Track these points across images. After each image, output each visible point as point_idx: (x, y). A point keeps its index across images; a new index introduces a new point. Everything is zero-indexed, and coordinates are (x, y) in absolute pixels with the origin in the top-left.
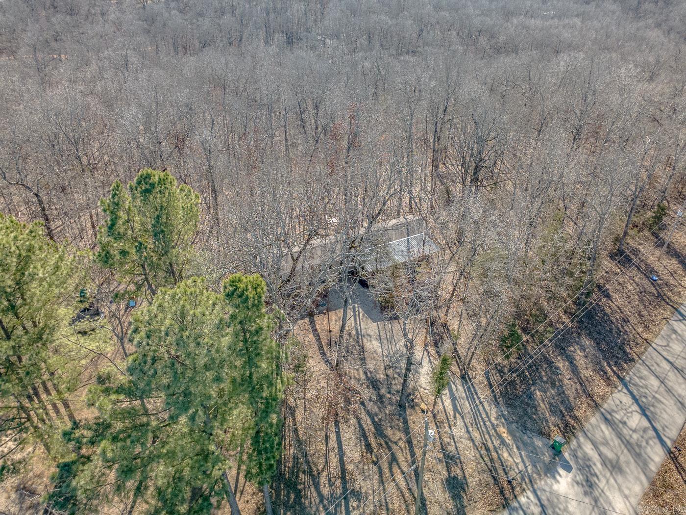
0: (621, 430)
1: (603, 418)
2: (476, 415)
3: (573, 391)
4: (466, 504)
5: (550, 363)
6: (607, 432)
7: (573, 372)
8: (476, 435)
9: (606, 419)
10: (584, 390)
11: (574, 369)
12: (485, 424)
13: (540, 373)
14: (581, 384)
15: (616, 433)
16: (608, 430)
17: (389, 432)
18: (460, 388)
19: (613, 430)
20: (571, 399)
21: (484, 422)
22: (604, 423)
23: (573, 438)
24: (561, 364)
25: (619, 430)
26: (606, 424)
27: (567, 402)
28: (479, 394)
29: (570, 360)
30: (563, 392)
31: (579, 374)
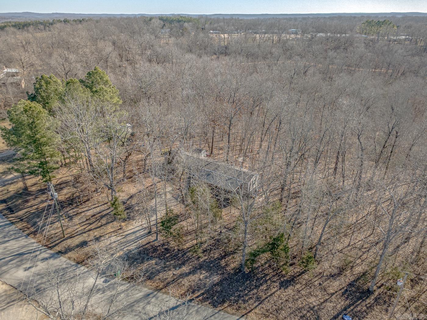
0: (142, 302)
1: (148, 293)
2: (128, 242)
3: (165, 277)
4: (75, 250)
5: (183, 264)
6: (138, 295)
7: (181, 275)
8: (114, 245)
9: (149, 295)
10: (169, 283)
12: (122, 246)
13: (172, 260)
14: (174, 280)
15: (138, 300)
16: (141, 296)
17: (104, 219)
18: (143, 233)
19: (141, 298)
20: (158, 277)
22: (145, 294)
23: (127, 282)
24: (185, 269)
25: (141, 301)
27: (154, 275)
28: (141, 240)
29: (193, 272)
30: (160, 272)
31: (180, 278)
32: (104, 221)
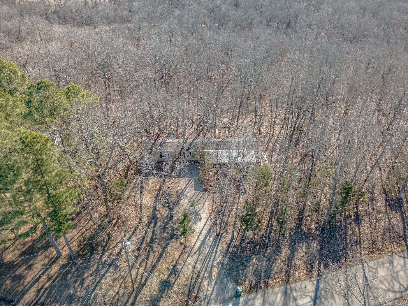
0: (290, 302)
1: (284, 291)
2: (209, 255)
3: (279, 268)
4: (164, 296)
5: (278, 247)
6: (278, 299)
7: (289, 258)
8: (199, 266)
9: (286, 292)
10: (287, 271)
11: (291, 257)
12: (208, 263)
13: (266, 250)
14: (288, 266)
15: (284, 303)
16: (281, 298)
17: (155, 245)
18: (211, 240)
19: (284, 299)
20: (274, 272)
21: (209, 262)
22: (282, 293)
23: (254, 293)
24: (285, 251)
25: (288, 301)
26: (283, 295)
27: (269, 272)
28: (219, 247)
29: (293, 251)
30: (271, 266)
31: (291, 261)
32: (157, 248)
